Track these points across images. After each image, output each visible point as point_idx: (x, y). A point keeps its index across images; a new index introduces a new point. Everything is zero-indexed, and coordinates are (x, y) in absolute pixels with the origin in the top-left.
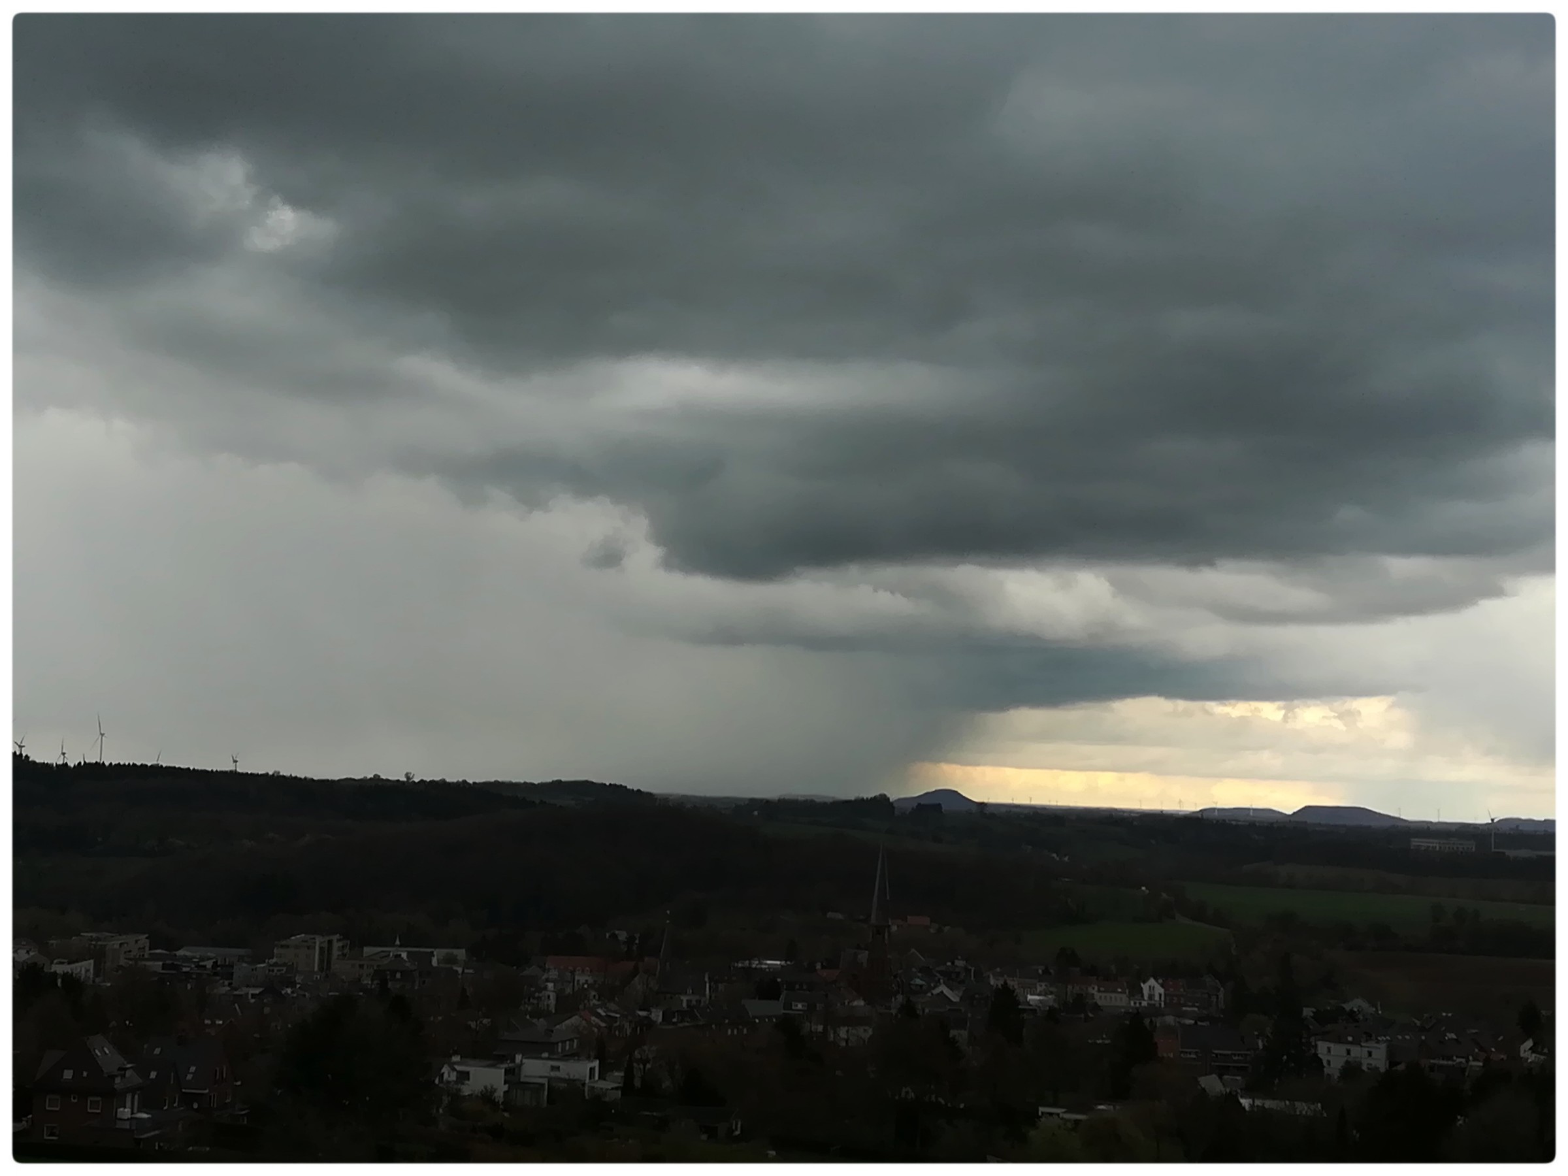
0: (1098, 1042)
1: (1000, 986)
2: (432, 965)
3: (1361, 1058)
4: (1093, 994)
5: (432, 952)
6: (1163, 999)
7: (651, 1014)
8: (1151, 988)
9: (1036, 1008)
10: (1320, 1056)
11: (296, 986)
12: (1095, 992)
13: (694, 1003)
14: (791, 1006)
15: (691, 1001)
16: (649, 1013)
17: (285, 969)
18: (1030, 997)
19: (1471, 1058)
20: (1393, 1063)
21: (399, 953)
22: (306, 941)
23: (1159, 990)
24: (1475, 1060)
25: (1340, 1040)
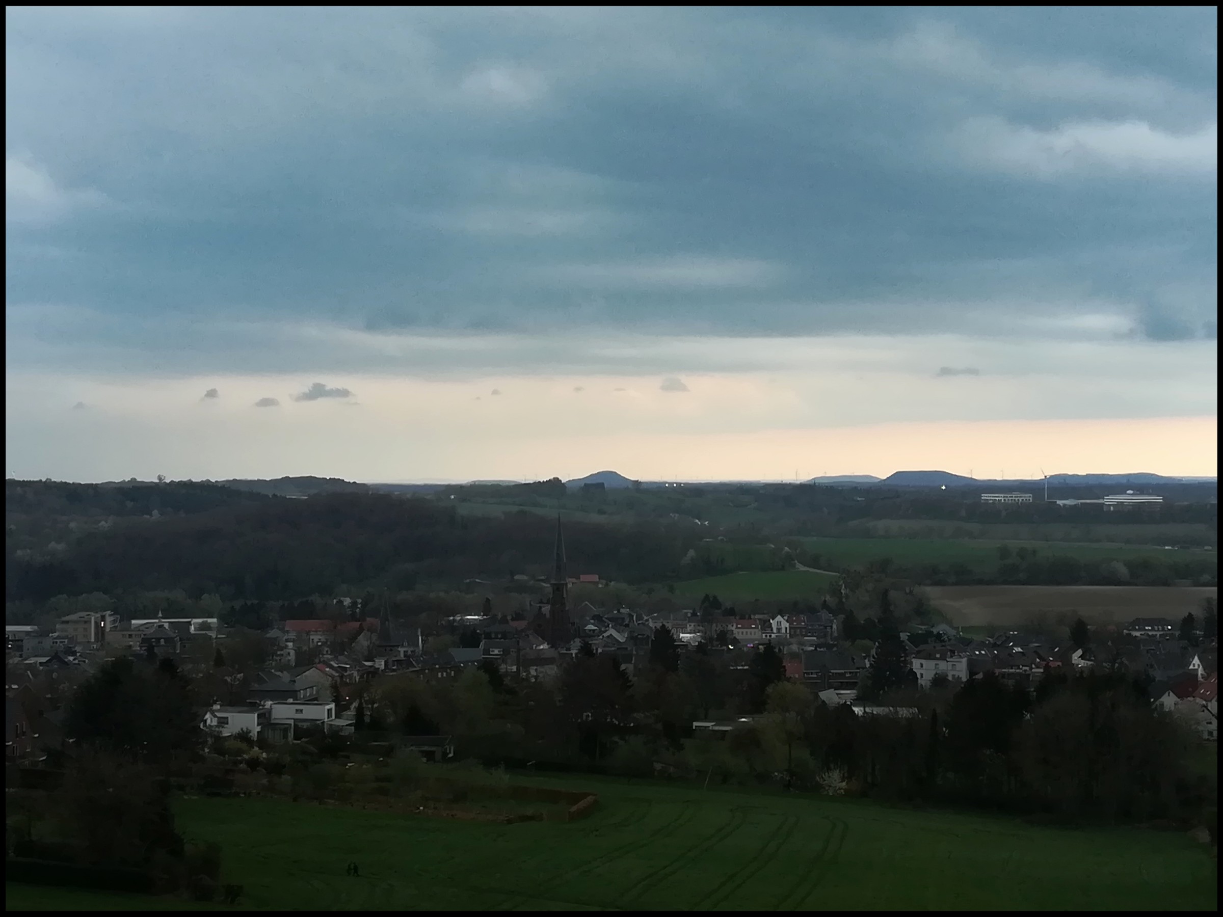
0: (739, 668)
1: (658, 627)
2: (190, 633)
3: (947, 670)
4: (733, 631)
5: (190, 622)
6: (788, 632)
7: (375, 664)
8: (779, 623)
9: (688, 644)
10: (914, 670)
11: (76, 655)
12: (733, 628)
13: (409, 653)
14: (489, 651)
15: (407, 651)
16: (373, 663)
17: (66, 641)
18: (682, 635)
19: (1033, 666)
20: (972, 672)
21: (162, 624)
22: (84, 617)
23: (785, 625)
24: (1037, 667)
25: (930, 657)
